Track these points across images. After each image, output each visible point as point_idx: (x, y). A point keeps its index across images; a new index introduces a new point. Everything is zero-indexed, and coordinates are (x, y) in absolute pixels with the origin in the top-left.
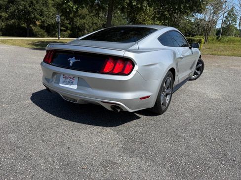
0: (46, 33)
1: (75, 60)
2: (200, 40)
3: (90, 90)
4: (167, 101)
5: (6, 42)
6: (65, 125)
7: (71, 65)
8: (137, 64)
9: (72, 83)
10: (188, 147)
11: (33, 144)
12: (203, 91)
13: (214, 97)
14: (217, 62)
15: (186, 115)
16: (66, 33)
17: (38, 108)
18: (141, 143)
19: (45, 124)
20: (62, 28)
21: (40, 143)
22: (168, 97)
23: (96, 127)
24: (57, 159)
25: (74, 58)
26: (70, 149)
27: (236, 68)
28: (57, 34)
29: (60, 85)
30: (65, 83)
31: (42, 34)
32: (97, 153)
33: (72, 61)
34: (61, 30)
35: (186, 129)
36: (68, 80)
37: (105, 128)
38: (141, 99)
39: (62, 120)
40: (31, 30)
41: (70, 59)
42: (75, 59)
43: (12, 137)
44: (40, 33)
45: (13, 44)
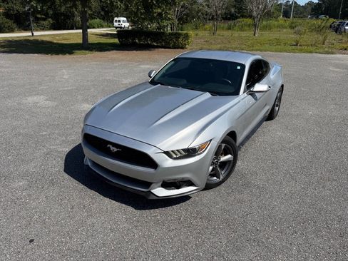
16: (46, 23)
44: (7, 25)
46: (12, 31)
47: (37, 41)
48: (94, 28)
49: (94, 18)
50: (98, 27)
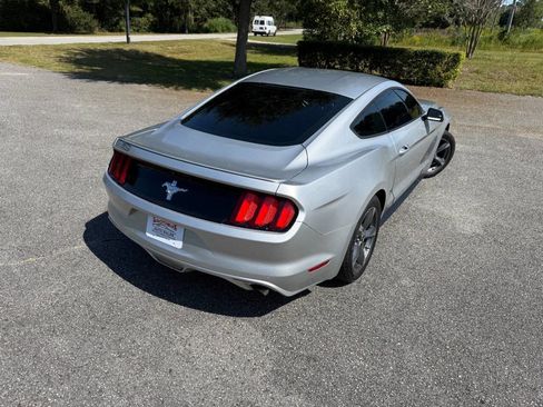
0: (95, 22)
1: (178, 190)
2: (457, 55)
3: (210, 253)
4: (366, 253)
5: (7, 55)
6: (159, 313)
7: (169, 198)
8: (303, 210)
9: (171, 236)
10: (399, 369)
11: (102, 362)
12: (446, 212)
13: (468, 229)
14: (489, 118)
15: (404, 282)
16: (143, 20)
17: (102, 264)
18: (309, 359)
19: (121, 310)
20: (135, 9)
21: (114, 358)
22: (368, 245)
23: (221, 318)
24: (151, 399)
25: (175, 183)
26: (174, 374)
27: (530, 136)
28: (121, 23)
29: (148, 234)
30: (157, 232)
31: (86, 24)
32: (224, 383)
33: (171, 189)
34: (132, 14)
35: (400, 322)
36: (162, 228)
37: (239, 320)
38: (311, 270)
39: (153, 298)
40: (62, 15)
41: (166, 184)
42: (178, 186)
43: (60, 344)
44: (83, 21)
45: (25, 62)
46: (89, 31)
47: (137, 52)
48: (216, 32)
49: (216, 16)
50: (223, 31)
